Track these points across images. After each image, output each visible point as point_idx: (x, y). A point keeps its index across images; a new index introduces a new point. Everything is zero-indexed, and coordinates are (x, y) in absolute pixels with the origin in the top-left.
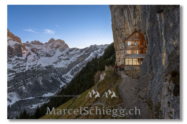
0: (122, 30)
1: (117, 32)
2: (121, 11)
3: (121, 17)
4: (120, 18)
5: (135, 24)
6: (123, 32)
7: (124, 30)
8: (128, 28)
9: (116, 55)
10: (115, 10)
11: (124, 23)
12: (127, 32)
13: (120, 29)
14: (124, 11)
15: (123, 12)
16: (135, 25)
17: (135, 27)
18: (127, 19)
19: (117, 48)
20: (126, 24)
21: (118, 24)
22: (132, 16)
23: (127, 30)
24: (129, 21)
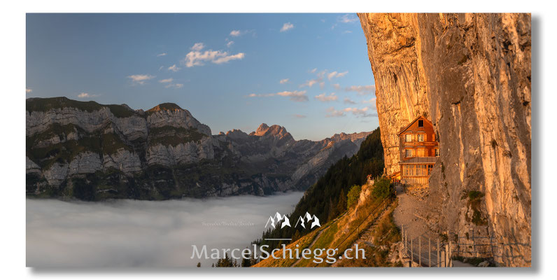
0: (395, 112)
1: (385, 115)
2: (393, 79)
3: (392, 88)
4: (391, 90)
5: (416, 102)
6: (396, 116)
7: (398, 111)
8: (405, 108)
9: (385, 155)
10: (382, 77)
11: (398, 99)
12: (405, 115)
13: (392, 111)
14: (399, 79)
15: (396, 79)
16: (418, 104)
17: (417, 107)
18: (403, 94)
19: (387, 144)
20: (401, 102)
21: (388, 101)
22: (412, 88)
23: (404, 112)
24: (407, 96)
